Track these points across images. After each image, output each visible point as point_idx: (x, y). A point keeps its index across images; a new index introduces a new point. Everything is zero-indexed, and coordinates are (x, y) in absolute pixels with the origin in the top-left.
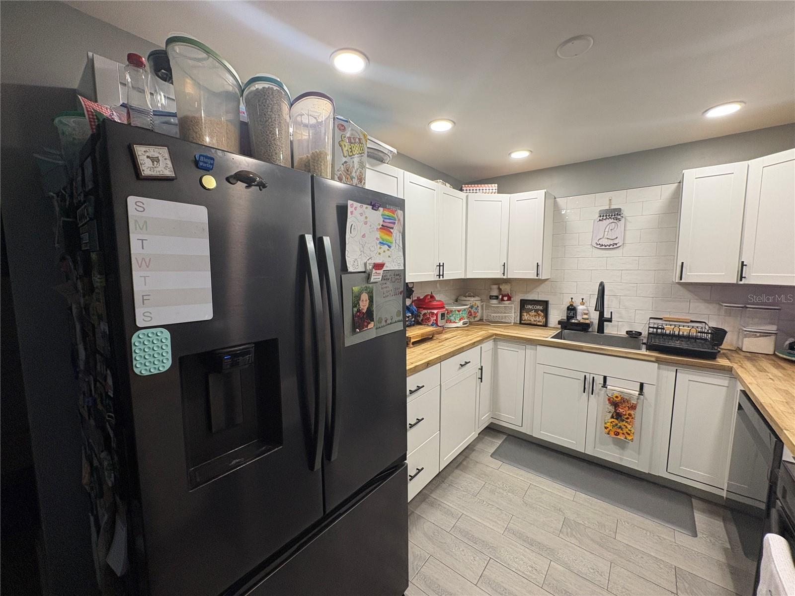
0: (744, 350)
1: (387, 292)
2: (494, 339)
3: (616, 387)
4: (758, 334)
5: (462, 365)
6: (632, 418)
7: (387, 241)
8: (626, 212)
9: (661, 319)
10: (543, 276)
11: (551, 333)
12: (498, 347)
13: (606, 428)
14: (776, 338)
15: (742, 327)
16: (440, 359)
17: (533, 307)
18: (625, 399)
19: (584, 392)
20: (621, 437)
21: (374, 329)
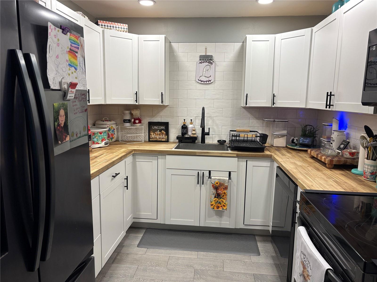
0: (274, 146)
1: (77, 109)
2: (133, 154)
3: (216, 177)
4: (280, 136)
5: (114, 177)
6: (226, 195)
7: (74, 64)
8: (215, 58)
9: (235, 131)
10: (166, 103)
11: (173, 146)
12: (137, 160)
13: (212, 205)
14: (287, 137)
15: (273, 133)
16: (99, 172)
17: (158, 127)
18: (221, 184)
19: (198, 184)
20: (220, 209)
21: (69, 142)
